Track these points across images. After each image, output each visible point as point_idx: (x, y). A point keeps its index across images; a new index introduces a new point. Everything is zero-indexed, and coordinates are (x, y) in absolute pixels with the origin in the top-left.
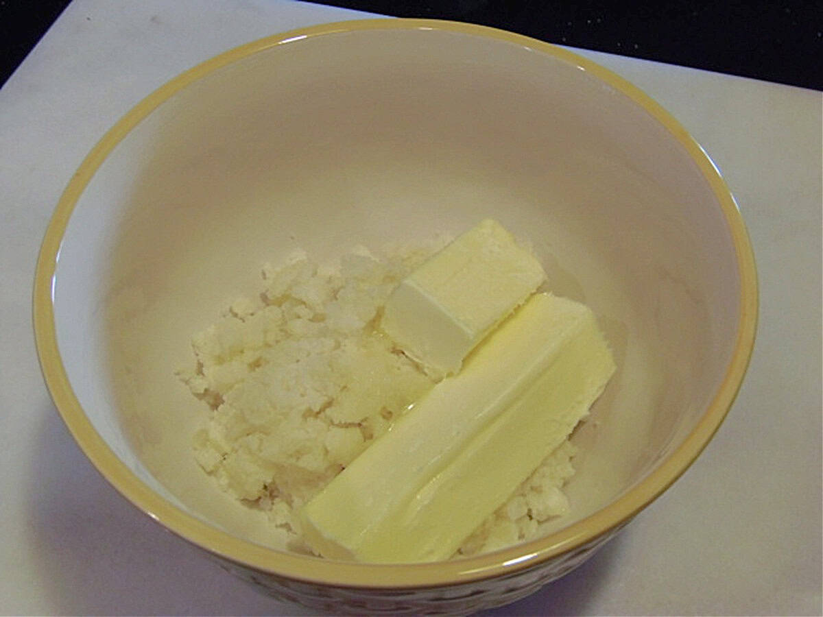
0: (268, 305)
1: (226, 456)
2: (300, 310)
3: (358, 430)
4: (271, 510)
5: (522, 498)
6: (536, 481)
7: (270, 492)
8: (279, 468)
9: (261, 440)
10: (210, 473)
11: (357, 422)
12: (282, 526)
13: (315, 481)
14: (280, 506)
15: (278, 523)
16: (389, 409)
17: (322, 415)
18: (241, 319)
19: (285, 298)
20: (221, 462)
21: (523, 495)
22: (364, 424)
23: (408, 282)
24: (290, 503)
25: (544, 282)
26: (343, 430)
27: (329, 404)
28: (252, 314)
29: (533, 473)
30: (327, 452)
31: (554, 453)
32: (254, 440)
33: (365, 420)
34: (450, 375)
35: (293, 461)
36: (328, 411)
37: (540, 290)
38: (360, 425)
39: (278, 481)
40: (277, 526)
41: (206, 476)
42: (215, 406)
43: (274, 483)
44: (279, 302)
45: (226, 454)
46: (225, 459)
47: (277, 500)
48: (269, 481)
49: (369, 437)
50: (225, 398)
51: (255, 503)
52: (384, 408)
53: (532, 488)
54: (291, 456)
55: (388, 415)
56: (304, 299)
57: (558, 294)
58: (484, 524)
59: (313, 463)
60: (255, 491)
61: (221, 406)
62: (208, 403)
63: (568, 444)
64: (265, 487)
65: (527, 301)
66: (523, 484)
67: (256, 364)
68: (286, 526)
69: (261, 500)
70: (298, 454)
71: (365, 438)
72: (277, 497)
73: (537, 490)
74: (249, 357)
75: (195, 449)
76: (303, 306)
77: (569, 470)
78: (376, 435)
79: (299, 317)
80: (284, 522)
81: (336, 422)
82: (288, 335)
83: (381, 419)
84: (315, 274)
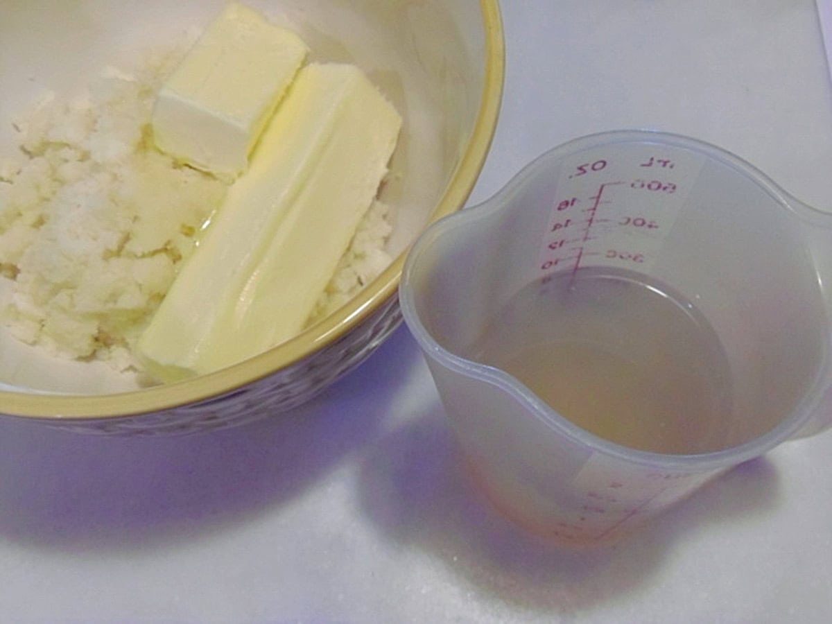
0: (31, 157)
1: (43, 323)
2: (66, 153)
3: (163, 255)
4: (110, 358)
5: (348, 270)
6: (358, 248)
7: (102, 341)
8: (102, 317)
9: (71, 296)
10: (34, 343)
11: (160, 247)
12: (127, 370)
13: (140, 317)
14: (118, 352)
15: (122, 368)
16: (190, 224)
17: (123, 252)
18: (8, 181)
19: (46, 145)
20: (41, 330)
21: (349, 266)
22: (169, 247)
23: (165, 93)
24: (126, 345)
25: (307, 55)
26: (147, 260)
27: (127, 238)
28: (18, 173)
29: (351, 242)
30: (140, 285)
31: (365, 216)
32: (63, 298)
33: (169, 242)
34: (240, 174)
35: (111, 305)
36: (127, 246)
37: (304, 63)
38: (165, 250)
39: (105, 329)
40: (122, 372)
41: (31, 348)
42: (14, 277)
43: (100, 331)
44: (40, 153)
45: (42, 320)
46: (43, 326)
47: (113, 347)
48: (95, 332)
49: (177, 258)
50: (19, 266)
51: (92, 357)
52: (183, 226)
53: (356, 257)
54: (106, 301)
55: (189, 232)
56: (65, 141)
57: (324, 61)
58: (318, 305)
59: (131, 300)
60: (86, 346)
61: (19, 276)
62: (6, 276)
63: (378, 204)
64: (97, 339)
65: (295, 78)
66: (344, 255)
67: (40, 222)
68: (131, 368)
69: (97, 353)
70: (114, 297)
71: (174, 262)
72: (112, 344)
73: (360, 257)
74: (30, 217)
75: (9, 326)
76: (67, 148)
77: (385, 229)
78: (183, 255)
79: (66, 161)
80: (127, 365)
81: (140, 254)
82: (62, 182)
83: (183, 237)
84: (67, 111)
